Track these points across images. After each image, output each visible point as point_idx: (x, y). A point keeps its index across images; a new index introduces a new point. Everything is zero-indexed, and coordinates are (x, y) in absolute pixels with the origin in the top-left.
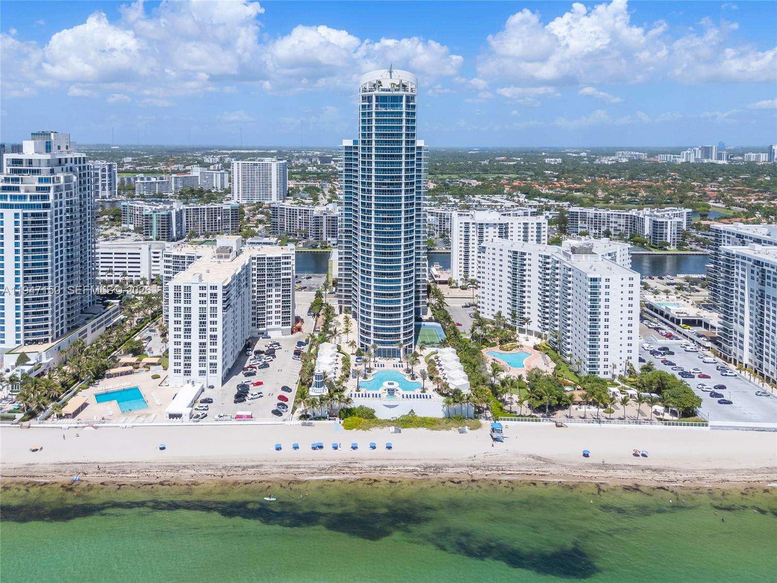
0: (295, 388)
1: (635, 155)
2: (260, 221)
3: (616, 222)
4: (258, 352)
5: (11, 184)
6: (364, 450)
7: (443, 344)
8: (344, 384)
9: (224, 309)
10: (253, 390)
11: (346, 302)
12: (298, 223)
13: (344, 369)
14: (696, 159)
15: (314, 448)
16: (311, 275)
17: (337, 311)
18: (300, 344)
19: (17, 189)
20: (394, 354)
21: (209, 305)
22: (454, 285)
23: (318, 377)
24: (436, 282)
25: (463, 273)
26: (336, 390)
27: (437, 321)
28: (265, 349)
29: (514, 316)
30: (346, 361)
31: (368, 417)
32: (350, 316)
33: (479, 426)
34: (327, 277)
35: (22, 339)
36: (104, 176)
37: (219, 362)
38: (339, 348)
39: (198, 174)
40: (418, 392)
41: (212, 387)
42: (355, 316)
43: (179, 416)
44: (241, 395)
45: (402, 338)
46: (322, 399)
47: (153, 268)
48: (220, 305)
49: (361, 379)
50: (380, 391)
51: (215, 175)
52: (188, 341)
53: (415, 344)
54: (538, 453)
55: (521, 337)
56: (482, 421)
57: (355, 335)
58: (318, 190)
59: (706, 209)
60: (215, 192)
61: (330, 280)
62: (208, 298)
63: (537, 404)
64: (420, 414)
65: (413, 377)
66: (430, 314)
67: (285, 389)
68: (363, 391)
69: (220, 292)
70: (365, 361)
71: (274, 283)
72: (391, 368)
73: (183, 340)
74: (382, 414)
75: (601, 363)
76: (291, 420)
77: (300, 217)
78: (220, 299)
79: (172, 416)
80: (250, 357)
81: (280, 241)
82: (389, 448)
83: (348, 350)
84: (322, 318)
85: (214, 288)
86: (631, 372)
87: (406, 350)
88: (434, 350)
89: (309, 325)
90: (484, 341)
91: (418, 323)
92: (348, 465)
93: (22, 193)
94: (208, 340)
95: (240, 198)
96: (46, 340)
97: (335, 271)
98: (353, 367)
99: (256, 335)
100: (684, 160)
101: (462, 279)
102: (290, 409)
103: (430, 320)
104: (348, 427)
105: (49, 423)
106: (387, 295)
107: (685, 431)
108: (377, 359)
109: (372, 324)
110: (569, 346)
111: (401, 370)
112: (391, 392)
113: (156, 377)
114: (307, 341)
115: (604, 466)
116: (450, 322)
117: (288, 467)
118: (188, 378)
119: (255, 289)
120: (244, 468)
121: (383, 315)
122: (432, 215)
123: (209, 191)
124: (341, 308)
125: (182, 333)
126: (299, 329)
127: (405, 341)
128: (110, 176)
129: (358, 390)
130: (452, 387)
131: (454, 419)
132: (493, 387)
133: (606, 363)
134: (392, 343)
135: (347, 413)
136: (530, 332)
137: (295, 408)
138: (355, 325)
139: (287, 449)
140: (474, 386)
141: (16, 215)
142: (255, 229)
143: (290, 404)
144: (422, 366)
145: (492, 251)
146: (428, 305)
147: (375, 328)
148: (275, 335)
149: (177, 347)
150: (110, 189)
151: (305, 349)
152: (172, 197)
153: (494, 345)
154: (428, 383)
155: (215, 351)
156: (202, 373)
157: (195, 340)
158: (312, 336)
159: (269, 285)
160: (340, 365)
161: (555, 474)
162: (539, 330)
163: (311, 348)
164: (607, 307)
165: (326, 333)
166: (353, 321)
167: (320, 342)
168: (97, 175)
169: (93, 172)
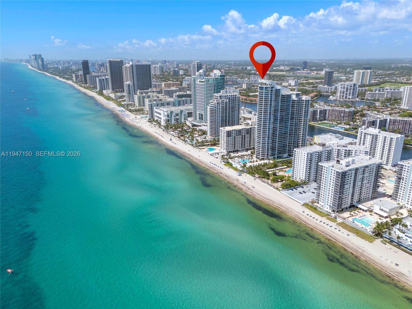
36: (350, 89)
95: (405, 106)
128: (354, 89)
135: (228, 163)
150: (353, 95)
168: (347, 88)
169: (346, 87)
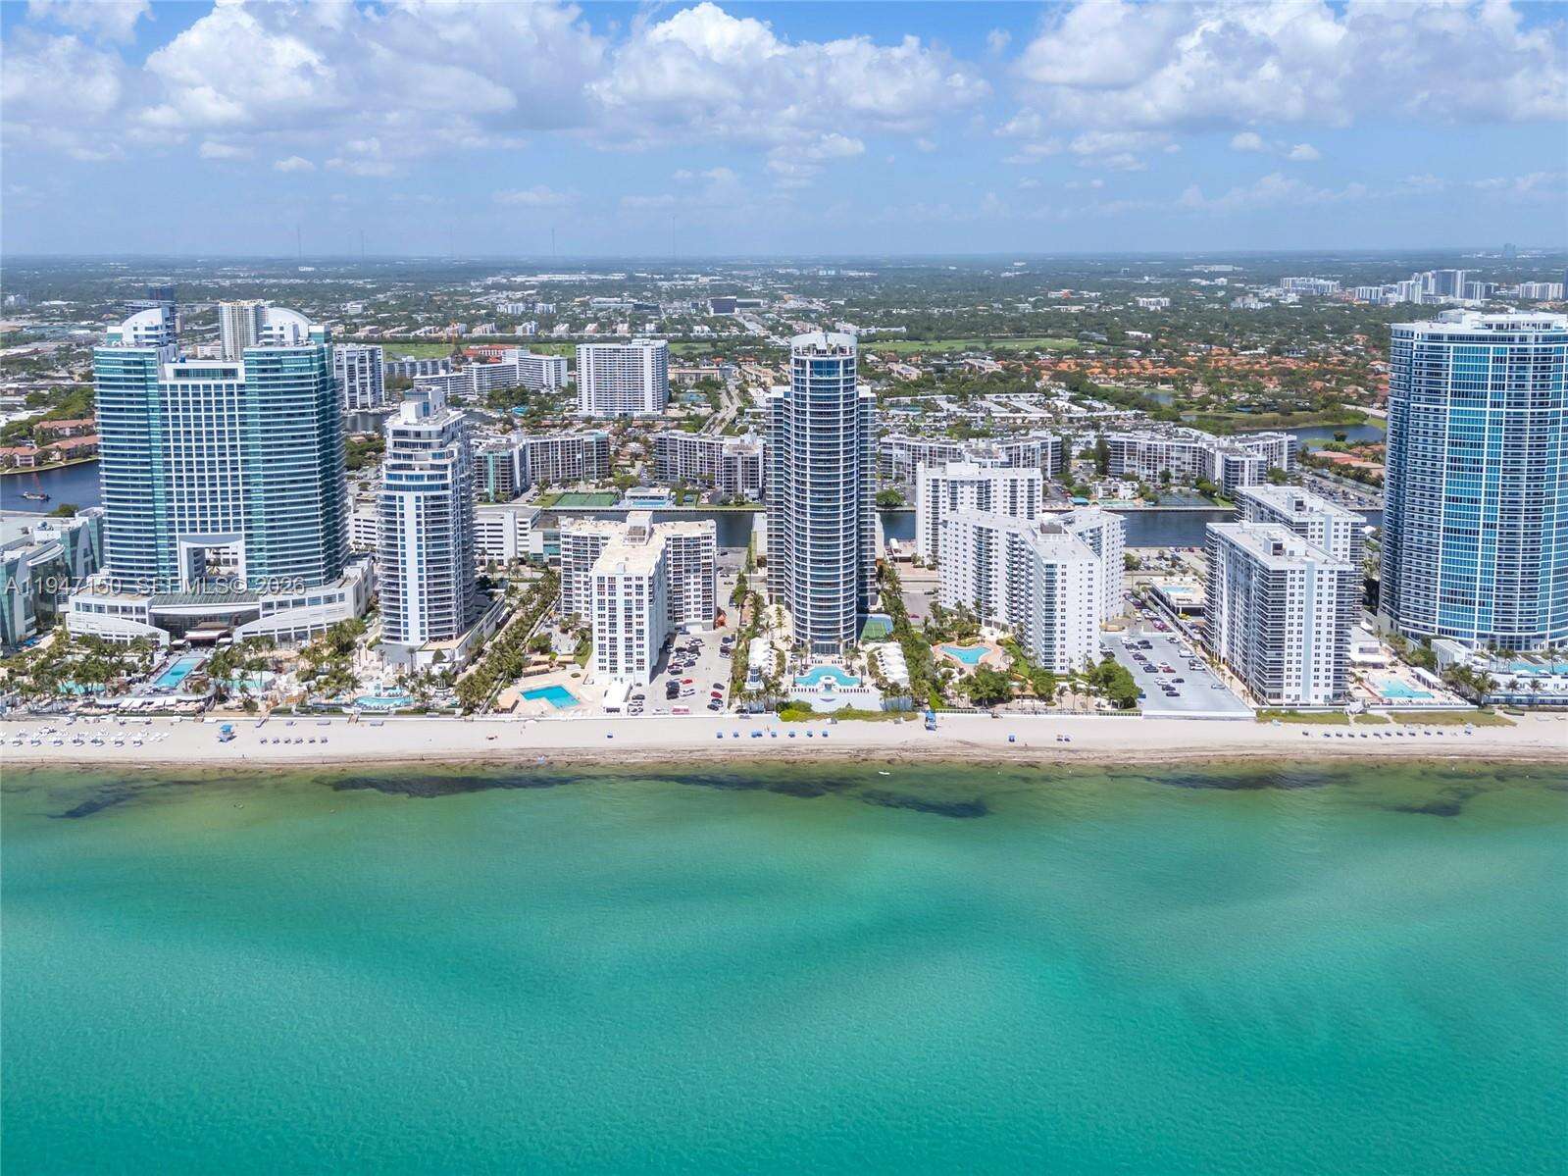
0: (728, 686)
1: (1316, 287)
2: (635, 456)
3: (1178, 459)
4: (679, 650)
5: (402, 461)
6: (801, 737)
7: (888, 638)
8: (780, 679)
9: (651, 601)
10: (682, 688)
11: (778, 590)
12: (698, 463)
13: (779, 665)
14: (1425, 297)
15: (754, 736)
16: (726, 549)
17: (767, 601)
18: (726, 640)
19: (409, 467)
20: (834, 650)
21: (634, 597)
22: (919, 563)
23: (753, 671)
24: (895, 560)
25: (930, 547)
26: (772, 685)
27: (887, 612)
28: (687, 646)
29: (977, 605)
30: (781, 657)
31: (805, 711)
32: (783, 607)
33: (916, 717)
34: (750, 552)
35: (427, 636)
36: (363, 370)
37: (646, 657)
38: (772, 644)
39: (515, 361)
40: (856, 686)
41: (639, 685)
42: (789, 607)
43: (617, 710)
44: (673, 692)
45: (842, 633)
46: (759, 692)
47: (519, 543)
48: (646, 597)
49: (797, 675)
50: (817, 686)
51: (544, 364)
52: (613, 635)
53: (858, 638)
54: (966, 739)
55: (985, 631)
56: (919, 714)
57: (789, 629)
58: (717, 385)
59: (1357, 421)
60: (547, 394)
61: (754, 558)
62: (633, 590)
63: (978, 697)
64: (856, 707)
65: (852, 673)
66: (880, 602)
67: (717, 686)
68: (800, 686)
69: (646, 583)
70: (801, 656)
71: (692, 568)
72: (830, 664)
73: (608, 635)
74: (819, 707)
75: (1057, 657)
76: (728, 715)
77: (702, 455)
78: (646, 590)
79: (609, 710)
80: (672, 656)
81: (673, 494)
82: (825, 735)
83: (783, 646)
84: (749, 611)
85: (639, 579)
86: (1090, 666)
87: (846, 645)
88: (878, 645)
89: (733, 618)
90: (940, 636)
91: (863, 615)
92: (787, 749)
93: (417, 472)
94: (634, 635)
95: (593, 408)
96: (451, 637)
97: (761, 545)
98: (788, 664)
99: (672, 630)
100: (1402, 299)
101: (929, 556)
102: (726, 704)
103: (879, 611)
104: (785, 719)
105: (488, 717)
106: (824, 584)
107: (1125, 721)
108: (814, 655)
109: (809, 617)
110: (1030, 640)
111: (840, 667)
112: (828, 687)
113: (575, 676)
114: (733, 636)
115: (1026, 748)
116: (902, 614)
117: (730, 751)
118: (614, 675)
119: (671, 575)
120: (691, 752)
121: (821, 607)
122: (902, 449)
123: (537, 393)
124: (771, 597)
125: (607, 627)
126: (722, 624)
127: (846, 636)
128: (372, 369)
129: (794, 685)
130: (890, 681)
131: (892, 712)
132: (934, 682)
133: (1063, 657)
134: (830, 638)
135: (786, 706)
136: (997, 625)
137: (730, 705)
138: (789, 618)
139: (728, 737)
140: (914, 679)
141: (418, 499)
142: (630, 469)
143: (725, 699)
144: (864, 661)
145: (954, 526)
146: (878, 592)
147: (812, 621)
148: (695, 631)
149: (601, 642)
150: (374, 392)
151: (733, 645)
152: (475, 404)
153: (952, 640)
154: (867, 678)
155: (642, 646)
156: (629, 670)
157: (621, 634)
158: (739, 631)
159: (687, 571)
160: (775, 661)
161: (978, 754)
162: (1007, 623)
163: (738, 645)
164: (1064, 596)
165: (757, 628)
166: (786, 613)
167: (750, 638)
168: (351, 368)
169: (345, 364)
